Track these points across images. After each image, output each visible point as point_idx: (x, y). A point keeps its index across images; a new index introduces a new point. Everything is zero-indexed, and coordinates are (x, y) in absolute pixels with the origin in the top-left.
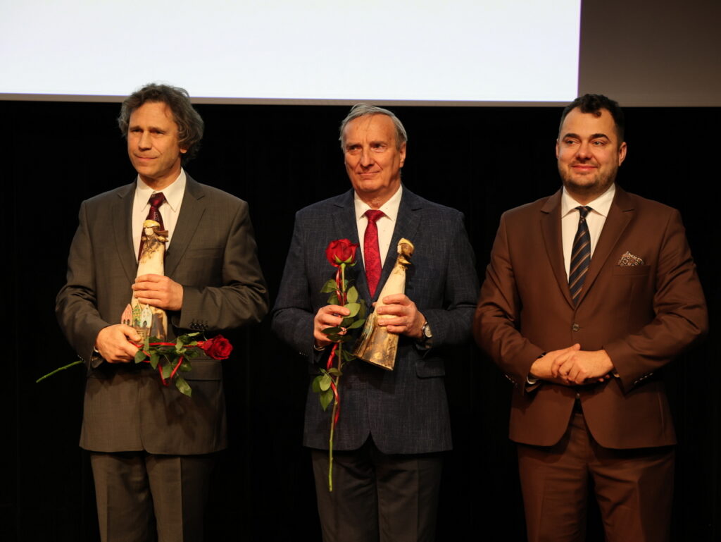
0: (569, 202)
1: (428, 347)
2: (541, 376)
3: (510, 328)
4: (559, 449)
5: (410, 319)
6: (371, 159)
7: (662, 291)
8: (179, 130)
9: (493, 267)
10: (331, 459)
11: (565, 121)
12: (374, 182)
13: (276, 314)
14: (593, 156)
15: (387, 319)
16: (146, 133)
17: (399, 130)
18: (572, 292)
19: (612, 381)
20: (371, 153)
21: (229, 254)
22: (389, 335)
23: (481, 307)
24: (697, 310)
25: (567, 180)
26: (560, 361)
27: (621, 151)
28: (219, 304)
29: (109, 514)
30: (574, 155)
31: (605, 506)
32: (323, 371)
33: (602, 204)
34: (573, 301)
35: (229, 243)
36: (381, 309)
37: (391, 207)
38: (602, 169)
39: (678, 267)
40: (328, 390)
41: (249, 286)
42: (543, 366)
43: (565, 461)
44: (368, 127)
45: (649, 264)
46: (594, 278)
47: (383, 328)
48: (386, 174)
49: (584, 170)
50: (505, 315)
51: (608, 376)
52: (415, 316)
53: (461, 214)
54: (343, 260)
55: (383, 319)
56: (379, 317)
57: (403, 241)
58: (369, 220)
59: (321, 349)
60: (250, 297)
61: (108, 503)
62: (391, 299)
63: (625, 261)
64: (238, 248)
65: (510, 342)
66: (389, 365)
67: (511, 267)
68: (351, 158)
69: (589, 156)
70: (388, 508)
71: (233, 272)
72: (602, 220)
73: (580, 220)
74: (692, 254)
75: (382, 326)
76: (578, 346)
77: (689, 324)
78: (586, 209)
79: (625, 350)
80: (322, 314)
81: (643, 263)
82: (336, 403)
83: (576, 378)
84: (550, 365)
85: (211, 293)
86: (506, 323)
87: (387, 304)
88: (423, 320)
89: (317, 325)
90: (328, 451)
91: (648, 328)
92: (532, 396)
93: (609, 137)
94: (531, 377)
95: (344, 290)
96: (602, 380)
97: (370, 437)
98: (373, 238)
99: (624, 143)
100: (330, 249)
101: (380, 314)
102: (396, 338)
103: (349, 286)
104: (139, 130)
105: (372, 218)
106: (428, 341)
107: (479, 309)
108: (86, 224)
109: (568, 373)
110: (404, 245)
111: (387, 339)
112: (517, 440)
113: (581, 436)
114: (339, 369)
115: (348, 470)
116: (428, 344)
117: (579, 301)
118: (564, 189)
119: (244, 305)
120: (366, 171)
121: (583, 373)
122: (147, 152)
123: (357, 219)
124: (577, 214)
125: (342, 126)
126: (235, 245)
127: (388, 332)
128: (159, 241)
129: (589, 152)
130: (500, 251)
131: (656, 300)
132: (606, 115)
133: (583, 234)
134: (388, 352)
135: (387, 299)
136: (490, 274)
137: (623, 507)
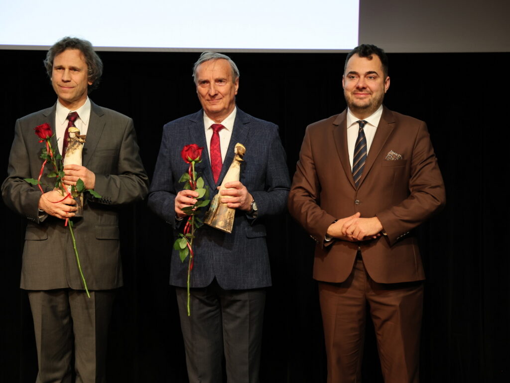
0: (352, 118)
1: (254, 217)
2: (334, 235)
3: (313, 203)
4: (347, 284)
5: (243, 198)
6: (216, 90)
7: (415, 176)
8: (89, 68)
9: (301, 162)
10: (189, 294)
11: (348, 63)
12: (218, 106)
13: (150, 195)
14: (368, 87)
15: (227, 198)
16: (67, 70)
17: (234, 70)
18: (355, 178)
19: (382, 238)
20: (216, 86)
21: (123, 154)
22: (229, 209)
23: (293, 190)
24: (438, 188)
25: (351, 103)
26: (347, 225)
27: (386, 83)
28: (119, 186)
29: (42, 334)
30: (355, 86)
31: (377, 322)
32: (182, 235)
33: (374, 119)
34: (355, 184)
35: (123, 146)
36: (223, 192)
37: (229, 122)
38: (374, 95)
39: (425, 161)
40: (186, 248)
41: (137, 175)
42: (335, 229)
43: (350, 292)
44: (214, 68)
45: (405, 159)
46: (369, 169)
47: (224, 204)
48: (227, 100)
49: (362, 96)
50: (310, 195)
51: (379, 235)
52: (247, 196)
53: (276, 126)
54: (193, 159)
55: (225, 198)
56: (222, 197)
57: (238, 145)
58: (214, 131)
59: (180, 219)
60: (138, 182)
61: (42, 326)
62: (230, 184)
63: (390, 157)
64: (129, 149)
65: (313, 213)
66: (229, 230)
67: (313, 162)
68: (202, 90)
69: (365, 86)
70: (229, 326)
71: (125, 166)
72: (374, 130)
73: (359, 130)
74: (435, 152)
75: (224, 203)
76: (358, 214)
77: (433, 198)
78: (363, 122)
79: (390, 216)
80: (180, 196)
81: (402, 158)
82: (191, 257)
83: (358, 237)
84: (341, 228)
85: (113, 179)
86: (310, 201)
87: (227, 188)
88: (251, 199)
89: (177, 204)
90: (187, 288)
91: (406, 202)
92: (328, 249)
93: (378, 73)
94: (328, 236)
95: (194, 179)
96: (375, 237)
97: (215, 279)
98: (217, 143)
99: (388, 77)
100: (184, 151)
101: (223, 195)
102: (233, 211)
103: (198, 177)
104: (61, 68)
105: (216, 129)
106: (255, 213)
107: (292, 191)
108: (21, 135)
109: (352, 233)
110: (239, 148)
111: (228, 212)
112: (318, 279)
113: (361, 275)
114: (192, 234)
115: (201, 301)
116: (256, 215)
117: (360, 185)
118: (349, 109)
119: (135, 187)
120: (213, 99)
121: (363, 233)
122: (68, 83)
123: (206, 130)
124: (357, 126)
125: (195, 68)
126: (126, 147)
127: (228, 207)
128: (79, 141)
129: (365, 84)
130: (305, 151)
131: (411, 182)
132: (376, 58)
133: (362, 139)
134: (228, 220)
135: (227, 184)
136: (299, 167)
137: (389, 323)
